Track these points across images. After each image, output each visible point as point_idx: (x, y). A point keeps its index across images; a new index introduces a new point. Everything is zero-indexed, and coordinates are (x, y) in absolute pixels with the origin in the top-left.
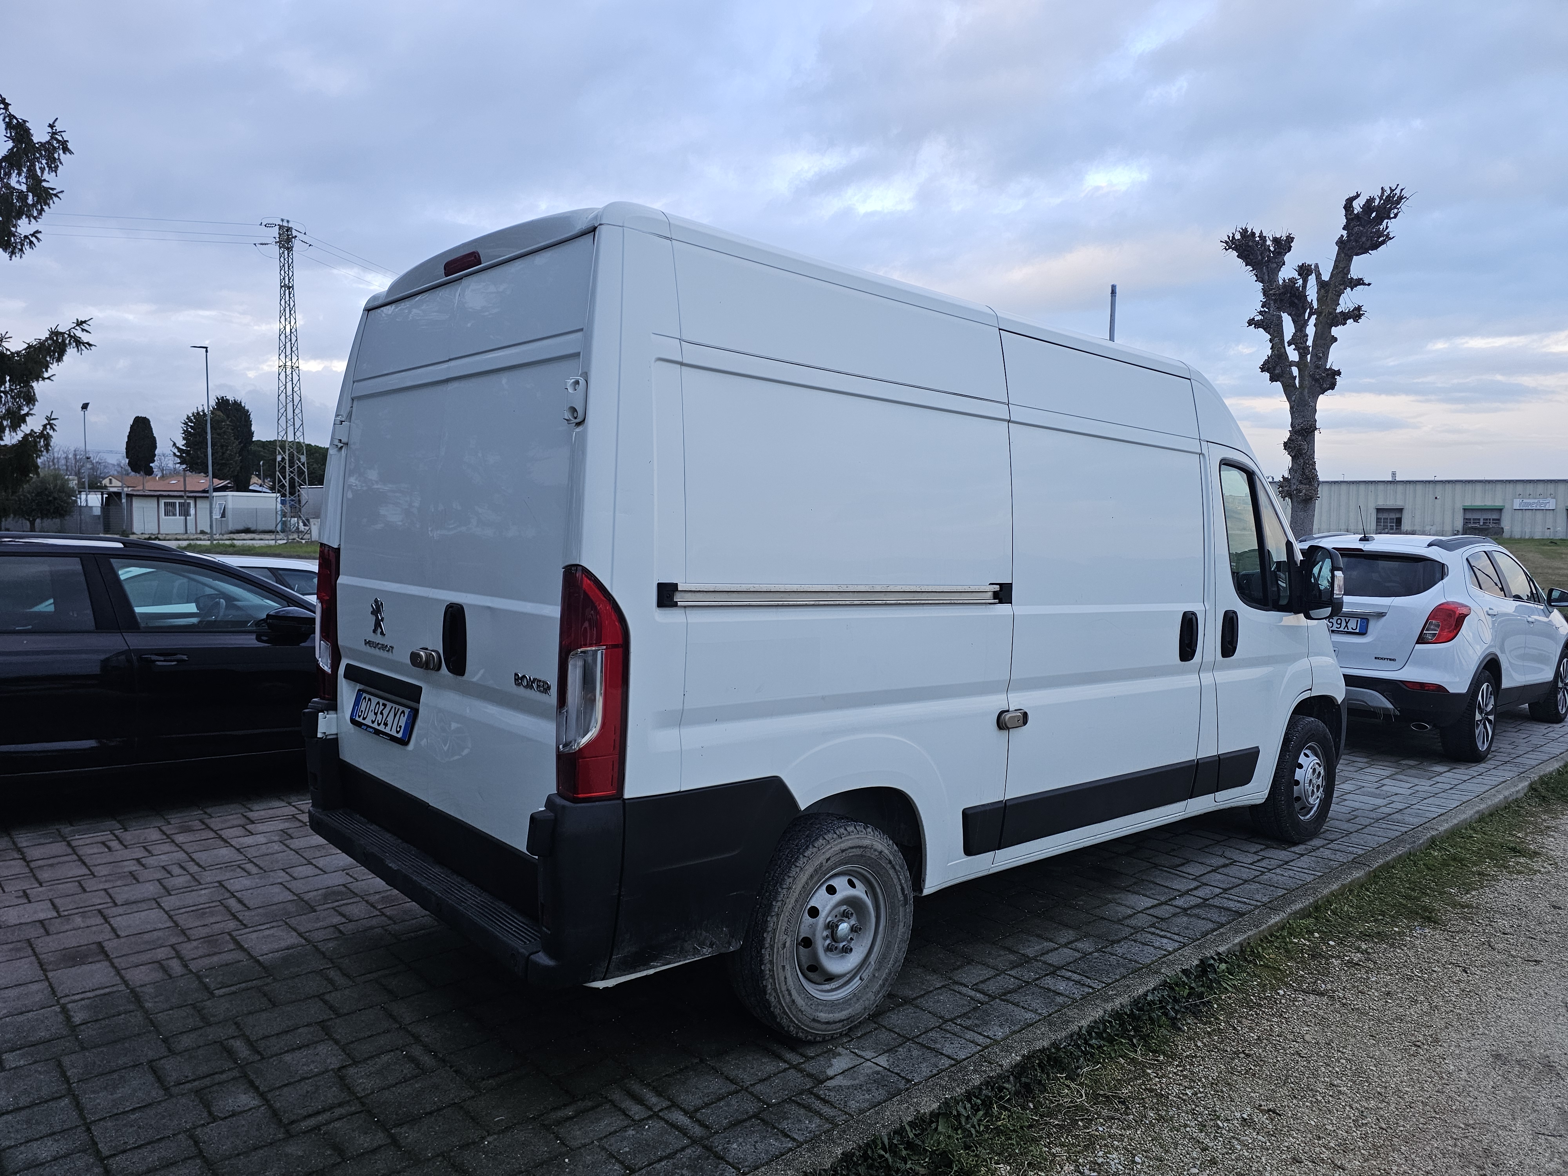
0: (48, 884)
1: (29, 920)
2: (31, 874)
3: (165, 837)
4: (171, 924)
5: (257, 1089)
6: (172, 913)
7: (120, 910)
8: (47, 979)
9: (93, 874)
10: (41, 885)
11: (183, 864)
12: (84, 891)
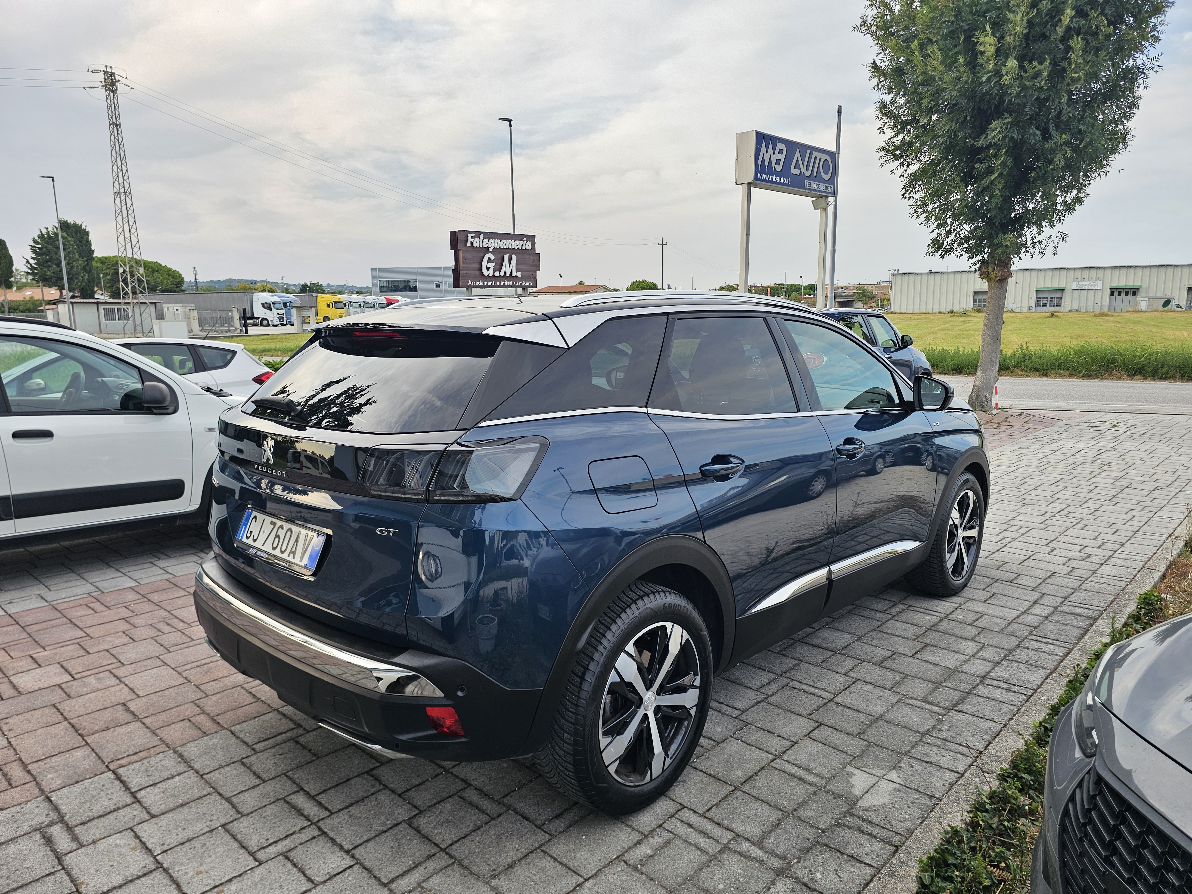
0: (51, 647)
1: (46, 686)
2: (30, 639)
3: (140, 597)
4: (182, 680)
5: (341, 847)
6: (178, 669)
7: (130, 669)
8: (87, 744)
9: (88, 635)
10: (44, 648)
11: (169, 622)
12: (89, 653)
